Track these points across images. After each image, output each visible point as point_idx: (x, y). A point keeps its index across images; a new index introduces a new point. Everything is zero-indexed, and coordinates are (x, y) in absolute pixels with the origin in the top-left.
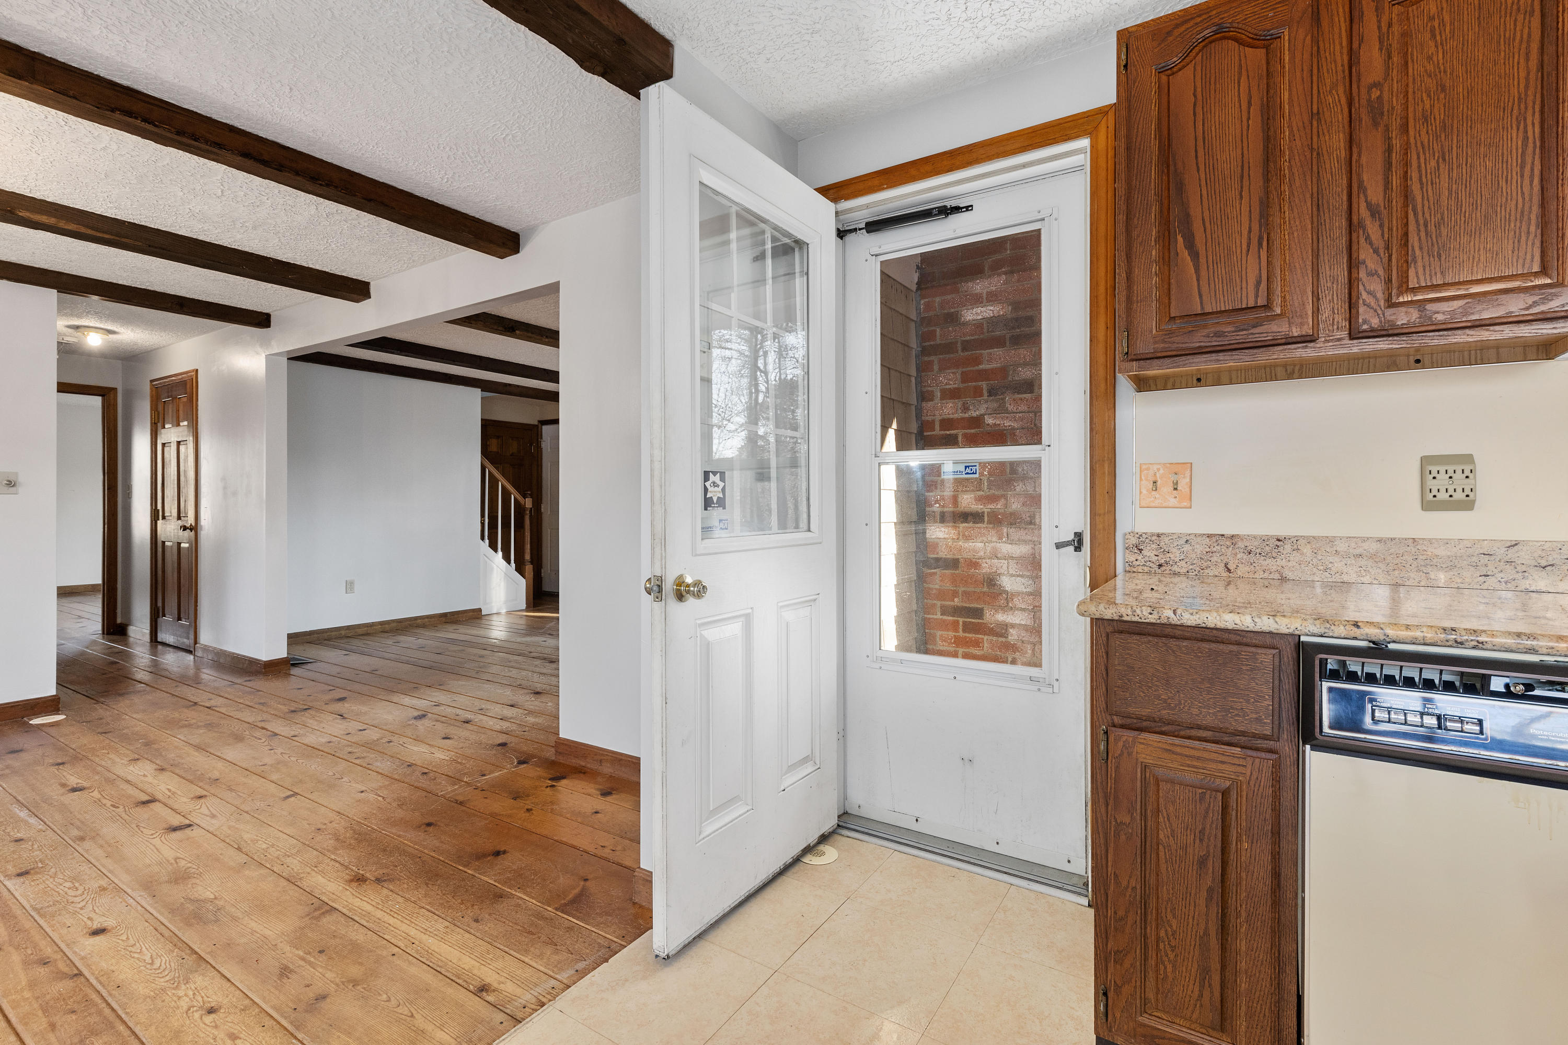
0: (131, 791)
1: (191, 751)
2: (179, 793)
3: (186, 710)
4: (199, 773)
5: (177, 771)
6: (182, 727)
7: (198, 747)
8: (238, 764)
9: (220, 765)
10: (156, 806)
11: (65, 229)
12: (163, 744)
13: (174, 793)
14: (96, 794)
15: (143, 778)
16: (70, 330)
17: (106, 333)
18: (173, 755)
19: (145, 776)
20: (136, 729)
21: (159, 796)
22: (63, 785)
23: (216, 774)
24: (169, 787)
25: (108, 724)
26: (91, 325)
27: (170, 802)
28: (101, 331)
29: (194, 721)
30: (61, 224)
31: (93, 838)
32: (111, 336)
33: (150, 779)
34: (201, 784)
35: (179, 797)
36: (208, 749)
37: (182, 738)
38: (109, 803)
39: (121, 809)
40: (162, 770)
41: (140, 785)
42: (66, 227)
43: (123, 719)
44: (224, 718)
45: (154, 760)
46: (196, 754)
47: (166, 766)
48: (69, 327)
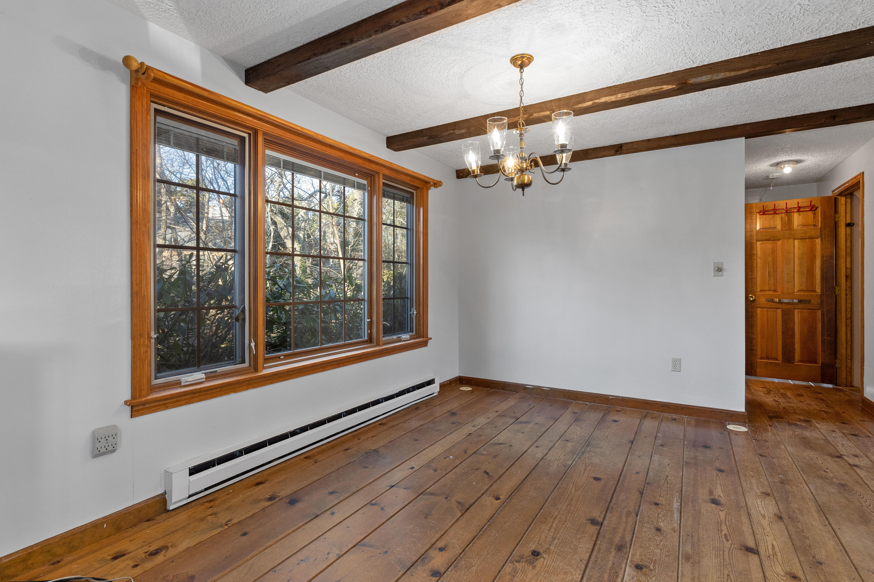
0: (746, 528)
1: (813, 509)
2: (779, 557)
3: (829, 459)
4: (808, 542)
5: (791, 528)
6: (818, 477)
7: (822, 510)
8: (850, 554)
9: (831, 544)
10: (754, 559)
11: (717, 80)
12: (794, 487)
13: (775, 554)
14: (722, 514)
15: (761, 518)
16: (774, 168)
17: (795, 163)
18: (796, 506)
19: (764, 516)
20: (784, 462)
21: (762, 551)
22: (711, 492)
23: (822, 555)
24: (775, 544)
25: (768, 448)
26: (784, 159)
27: (766, 564)
28: (791, 162)
29: (831, 475)
30: (713, 78)
31: (694, 564)
32: (799, 165)
33: (765, 523)
34: (802, 559)
35: (776, 563)
36: (828, 517)
37: (812, 490)
38: (725, 531)
39: (727, 545)
40: (780, 518)
41: (755, 526)
42: (717, 78)
43: (780, 448)
44: (860, 484)
45: (779, 503)
46: (816, 516)
47: (785, 516)
48: (772, 165)
